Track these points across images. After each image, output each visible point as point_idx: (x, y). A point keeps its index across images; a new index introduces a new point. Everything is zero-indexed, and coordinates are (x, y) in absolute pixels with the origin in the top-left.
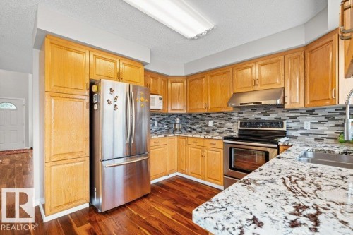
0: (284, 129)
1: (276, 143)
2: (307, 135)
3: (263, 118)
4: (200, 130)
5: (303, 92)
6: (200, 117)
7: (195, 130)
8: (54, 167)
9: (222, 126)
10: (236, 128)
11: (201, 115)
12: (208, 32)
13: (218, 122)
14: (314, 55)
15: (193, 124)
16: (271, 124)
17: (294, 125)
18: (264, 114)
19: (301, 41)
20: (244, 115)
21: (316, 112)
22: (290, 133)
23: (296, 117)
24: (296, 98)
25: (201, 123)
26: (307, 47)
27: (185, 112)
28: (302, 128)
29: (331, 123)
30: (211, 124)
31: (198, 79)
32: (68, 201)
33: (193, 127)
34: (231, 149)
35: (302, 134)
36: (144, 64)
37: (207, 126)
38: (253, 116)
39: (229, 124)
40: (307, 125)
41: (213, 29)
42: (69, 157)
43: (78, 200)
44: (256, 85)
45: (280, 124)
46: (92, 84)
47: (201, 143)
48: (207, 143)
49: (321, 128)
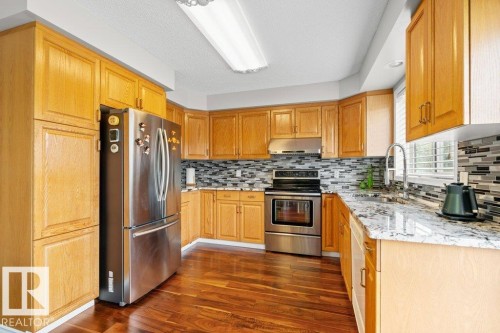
0: (319, 178)
1: (320, 191)
2: (336, 183)
3: (298, 167)
4: (223, 181)
5: (336, 144)
6: (223, 165)
7: (217, 182)
8: (46, 248)
9: (253, 176)
10: (270, 178)
11: (225, 162)
12: (260, 70)
13: (248, 171)
14: (346, 111)
15: (214, 174)
16: (307, 173)
17: (326, 174)
18: (299, 162)
19: (336, 96)
20: (279, 164)
21: (343, 161)
22: (323, 182)
23: (328, 166)
24: (330, 149)
25: (225, 173)
26: (340, 102)
27: (207, 158)
28: (333, 177)
29: (354, 172)
30: (239, 174)
31: (226, 117)
32: (68, 301)
33: (214, 177)
34: (274, 200)
35: (332, 183)
36: (165, 89)
37: (233, 176)
38: (288, 165)
39: (261, 174)
40: (337, 174)
41: (266, 68)
42: (72, 228)
43: (84, 296)
44: (295, 132)
45: (315, 173)
46: (105, 113)
47: (236, 197)
48: (244, 196)
49: (347, 176)
